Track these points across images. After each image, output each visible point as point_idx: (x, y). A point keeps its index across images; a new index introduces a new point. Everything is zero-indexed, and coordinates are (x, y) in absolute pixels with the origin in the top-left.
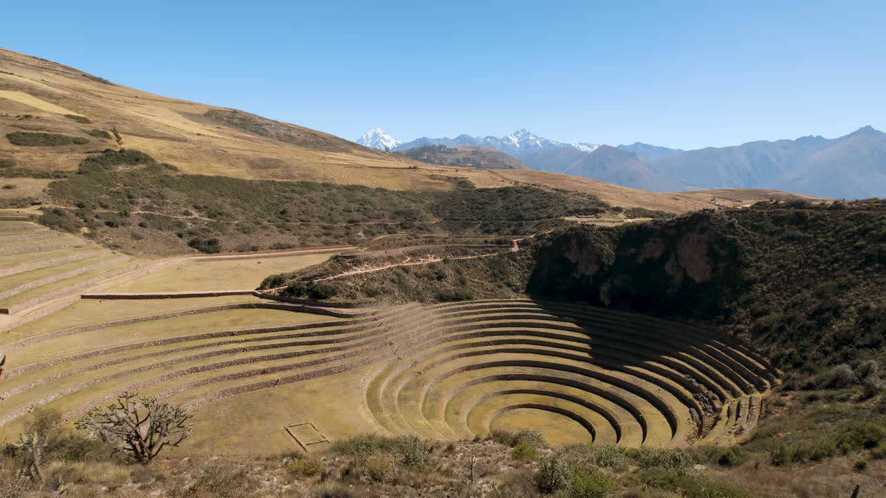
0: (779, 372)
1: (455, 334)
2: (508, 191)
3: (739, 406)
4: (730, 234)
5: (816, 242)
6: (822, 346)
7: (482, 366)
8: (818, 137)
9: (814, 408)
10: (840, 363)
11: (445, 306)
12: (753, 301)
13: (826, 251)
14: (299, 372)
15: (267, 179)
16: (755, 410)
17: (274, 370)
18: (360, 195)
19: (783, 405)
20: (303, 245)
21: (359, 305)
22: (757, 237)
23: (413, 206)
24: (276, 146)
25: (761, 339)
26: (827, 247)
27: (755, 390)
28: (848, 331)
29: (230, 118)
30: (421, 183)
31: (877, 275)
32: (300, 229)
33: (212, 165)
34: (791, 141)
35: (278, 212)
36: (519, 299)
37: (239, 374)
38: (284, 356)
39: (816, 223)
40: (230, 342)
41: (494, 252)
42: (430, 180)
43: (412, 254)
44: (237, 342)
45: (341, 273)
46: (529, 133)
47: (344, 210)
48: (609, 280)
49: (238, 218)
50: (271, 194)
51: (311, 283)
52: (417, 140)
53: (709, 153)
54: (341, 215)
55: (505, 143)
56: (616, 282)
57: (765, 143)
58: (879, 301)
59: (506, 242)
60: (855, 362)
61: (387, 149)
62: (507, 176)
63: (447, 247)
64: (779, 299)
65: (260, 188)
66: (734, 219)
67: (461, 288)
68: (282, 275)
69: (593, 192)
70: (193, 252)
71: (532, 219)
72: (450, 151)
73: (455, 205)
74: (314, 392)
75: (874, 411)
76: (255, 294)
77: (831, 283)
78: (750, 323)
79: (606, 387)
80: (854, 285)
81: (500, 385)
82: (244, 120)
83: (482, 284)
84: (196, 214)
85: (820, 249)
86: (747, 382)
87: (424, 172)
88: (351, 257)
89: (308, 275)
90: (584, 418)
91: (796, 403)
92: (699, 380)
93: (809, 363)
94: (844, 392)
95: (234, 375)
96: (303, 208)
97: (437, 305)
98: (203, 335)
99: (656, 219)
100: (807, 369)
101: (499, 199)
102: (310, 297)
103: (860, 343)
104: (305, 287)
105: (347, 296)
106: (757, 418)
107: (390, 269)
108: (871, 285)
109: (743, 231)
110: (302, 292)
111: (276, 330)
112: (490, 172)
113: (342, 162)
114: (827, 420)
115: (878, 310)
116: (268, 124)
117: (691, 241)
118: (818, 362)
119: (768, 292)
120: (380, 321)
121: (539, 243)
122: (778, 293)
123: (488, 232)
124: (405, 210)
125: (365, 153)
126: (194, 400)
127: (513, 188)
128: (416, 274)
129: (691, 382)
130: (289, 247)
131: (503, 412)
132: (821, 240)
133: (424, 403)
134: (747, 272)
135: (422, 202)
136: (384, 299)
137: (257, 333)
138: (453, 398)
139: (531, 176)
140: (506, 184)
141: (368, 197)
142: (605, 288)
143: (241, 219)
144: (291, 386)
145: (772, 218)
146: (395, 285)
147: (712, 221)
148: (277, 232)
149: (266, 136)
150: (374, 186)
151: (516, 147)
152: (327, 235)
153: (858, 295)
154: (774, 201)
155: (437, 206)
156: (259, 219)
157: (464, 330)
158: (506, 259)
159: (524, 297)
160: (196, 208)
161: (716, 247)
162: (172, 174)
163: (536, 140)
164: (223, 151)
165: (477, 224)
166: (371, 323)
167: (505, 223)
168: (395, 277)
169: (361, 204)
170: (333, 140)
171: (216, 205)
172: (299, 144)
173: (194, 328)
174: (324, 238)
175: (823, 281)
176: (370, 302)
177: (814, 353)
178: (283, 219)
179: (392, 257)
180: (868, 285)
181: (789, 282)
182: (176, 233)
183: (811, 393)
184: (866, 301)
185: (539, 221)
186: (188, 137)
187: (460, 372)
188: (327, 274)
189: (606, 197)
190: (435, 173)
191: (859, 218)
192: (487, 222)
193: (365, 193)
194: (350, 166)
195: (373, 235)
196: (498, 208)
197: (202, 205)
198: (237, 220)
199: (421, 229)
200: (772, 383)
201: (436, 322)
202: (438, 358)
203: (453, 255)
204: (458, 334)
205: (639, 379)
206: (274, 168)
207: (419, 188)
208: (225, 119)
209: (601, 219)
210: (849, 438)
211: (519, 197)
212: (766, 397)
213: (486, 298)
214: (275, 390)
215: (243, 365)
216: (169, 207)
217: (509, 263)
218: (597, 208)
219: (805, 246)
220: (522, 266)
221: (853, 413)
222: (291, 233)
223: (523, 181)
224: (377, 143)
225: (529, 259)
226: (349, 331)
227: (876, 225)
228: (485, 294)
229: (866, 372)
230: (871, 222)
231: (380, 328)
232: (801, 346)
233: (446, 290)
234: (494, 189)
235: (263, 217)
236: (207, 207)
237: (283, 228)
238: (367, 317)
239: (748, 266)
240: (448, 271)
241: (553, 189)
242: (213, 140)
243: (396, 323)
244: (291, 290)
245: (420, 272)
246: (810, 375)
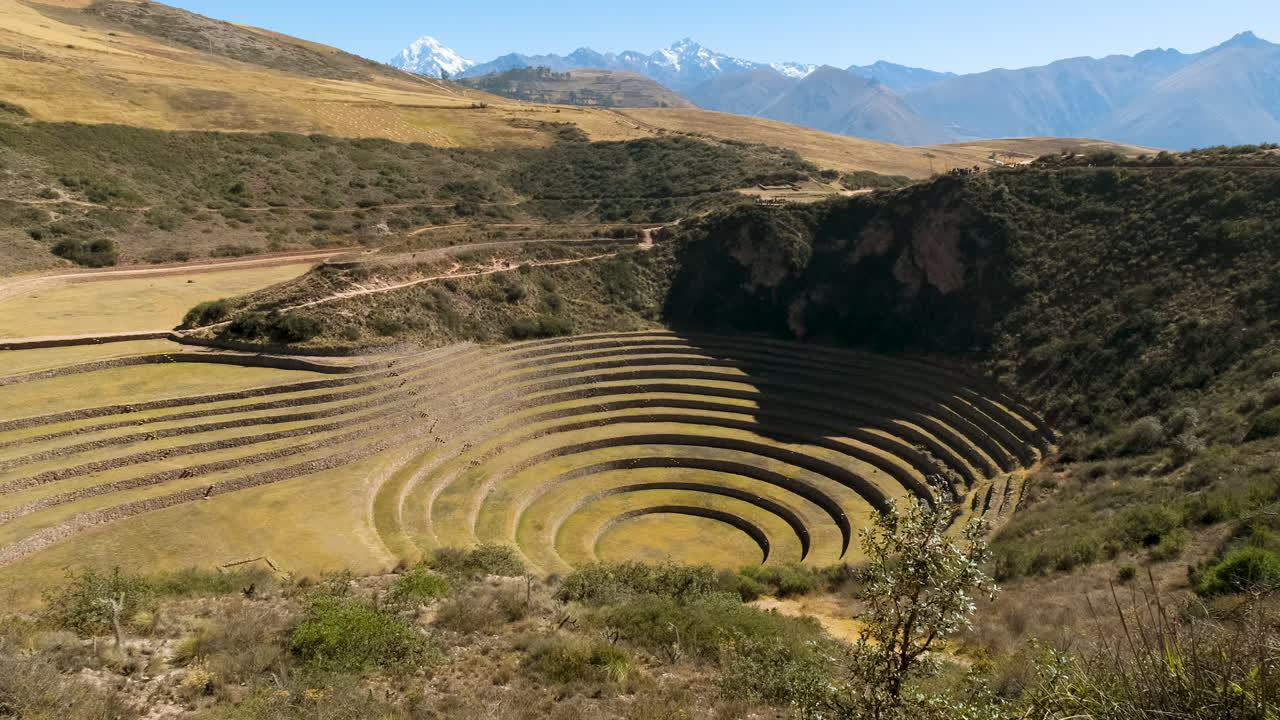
0: (1057, 433)
1: (539, 394)
2: (644, 146)
3: (991, 491)
4: (995, 211)
5: (1126, 220)
6: (1124, 389)
7: (588, 447)
8: (1170, 50)
9: (1097, 488)
10: (1145, 414)
11: (522, 347)
12: (1025, 321)
13: (1140, 234)
14: (252, 471)
15: (205, 130)
16: (1012, 496)
17: (203, 470)
18: (381, 157)
19: (1053, 486)
20: (275, 248)
21: (364, 349)
22: (1038, 214)
23: (478, 175)
24: (224, 68)
25: (1034, 381)
26: (1142, 228)
27: (1017, 464)
28: (1163, 364)
29: (136, 16)
30: (495, 134)
31: (1213, 271)
32: (268, 219)
33: (95, 102)
34: (1127, 57)
35: (227, 190)
36: (652, 331)
37: (137, 479)
38: (222, 445)
39: (1129, 190)
40: (121, 425)
41: (610, 250)
42: (509, 128)
43: (464, 259)
44: (134, 423)
45: (329, 294)
46: (697, 47)
47: (351, 184)
48: (803, 294)
49: (149, 201)
50: (211, 155)
51: (275, 314)
52: (499, 58)
53: (997, 78)
54: (346, 192)
55: (657, 62)
56: (813, 297)
57: (1086, 61)
58: (1213, 314)
59: (631, 233)
60: (1165, 412)
61: (445, 75)
62: (645, 119)
63: (527, 244)
64: (1065, 316)
65: (193, 147)
66: (1002, 185)
67: (551, 315)
68: (222, 301)
69: (787, 145)
70: (64, 265)
71: (686, 194)
72: (557, 79)
73: (553, 171)
74: (278, 505)
75: (1178, 487)
76: (171, 337)
77: (1146, 287)
78: (1019, 357)
79: (792, 471)
80: (1177, 289)
81: (616, 478)
82: (162, 19)
83: (589, 307)
84: (65, 196)
85: (1132, 232)
86: (1008, 453)
87: (499, 113)
88: (348, 266)
89: (268, 300)
90: (753, 523)
91: (1074, 482)
92: (938, 453)
93: (1101, 418)
94: (1143, 461)
95: (129, 482)
96: (274, 180)
97: (508, 346)
98: (68, 414)
99: (881, 189)
100: (1097, 428)
101: (631, 159)
102: (272, 339)
103: (1178, 381)
104: (263, 321)
105: (341, 335)
106: (1014, 508)
107: (422, 285)
108: (1203, 288)
109: (1016, 205)
110: (258, 329)
111: (209, 400)
112: (617, 112)
113: (351, 98)
114: (1111, 506)
115: (1208, 328)
116: (210, 28)
117: (933, 225)
118: (1114, 414)
119: (1049, 306)
120: (402, 376)
121: (688, 234)
122: (1065, 307)
123: (611, 218)
124: (463, 182)
125: (396, 81)
126: (48, 530)
127: (655, 140)
128: (469, 293)
129: (925, 455)
130: (249, 252)
131: (619, 521)
132: (1134, 217)
133: (481, 512)
134: (1019, 272)
135: (494, 168)
136: (411, 338)
137: (174, 406)
138: (534, 504)
139: (690, 118)
140: (643, 134)
141: (395, 159)
142: (796, 307)
143: (156, 202)
144: (236, 496)
145: (1062, 182)
146: (431, 313)
147: (966, 189)
148: (226, 226)
149: (207, 49)
150: (407, 140)
151: (675, 71)
152: (319, 228)
153: (1182, 305)
154: (1069, 154)
155: (521, 175)
156: (190, 203)
157: (557, 388)
158: (632, 262)
159: (660, 328)
160: (66, 184)
161: (973, 233)
162: (16, 121)
163: (710, 58)
164: (118, 77)
165: (591, 205)
166: (386, 380)
167: (640, 202)
168: (431, 300)
169: (382, 173)
170: (338, 59)
171: (108, 179)
172: (271, 66)
173: (51, 401)
174: (314, 235)
175: (1132, 285)
176: (384, 345)
177: (1110, 400)
178: (236, 201)
179: (425, 264)
180: (1199, 287)
181: (1083, 287)
182: (27, 232)
183: (1096, 464)
184: (1194, 313)
185: (697, 198)
186: (48, 51)
187: (547, 459)
188: (306, 296)
189: (814, 154)
190: (518, 116)
191: (1192, 180)
192: (609, 200)
193: (390, 152)
194: (362, 105)
195: (405, 226)
196: (628, 175)
197: (77, 179)
198: (149, 205)
199: (493, 215)
200: (1044, 451)
201: (506, 375)
202: (509, 437)
203: (539, 257)
204: (544, 394)
205: (845, 456)
206: (217, 108)
207: (490, 142)
208: (126, 17)
209: (801, 191)
210: (1122, 532)
211: (665, 155)
212: (1031, 475)
213: (595, 330)
214: (204, 505)
215: (145, 464)
216: (11, 183)
217: (637, 270)
218: (794, 171)
219: (1111, 227)
220: (658, 275)
221: (1148, 493)
222: (253, 227)
223: (672, 126)
224: (430, 64)
225: (670, 262)
226: (345, 396)
227: (1218, 189)
228: (594, 324)
229: (1180, 427)
230: (1210, 185)
231: (403, 388)
232: (1093, 391)
233: (524, 319)
234: (622, 142)
235: (196, 198)
236: (86, 183)
237: (236, 219)
238: (377, 372)
239: (1021, 263)
240: (528, 286)
241: (722, 142)
242: (101, 57)
243: (430, 380)
244: (237, 329)
245: (476, 290)
246: (1101, 436)
